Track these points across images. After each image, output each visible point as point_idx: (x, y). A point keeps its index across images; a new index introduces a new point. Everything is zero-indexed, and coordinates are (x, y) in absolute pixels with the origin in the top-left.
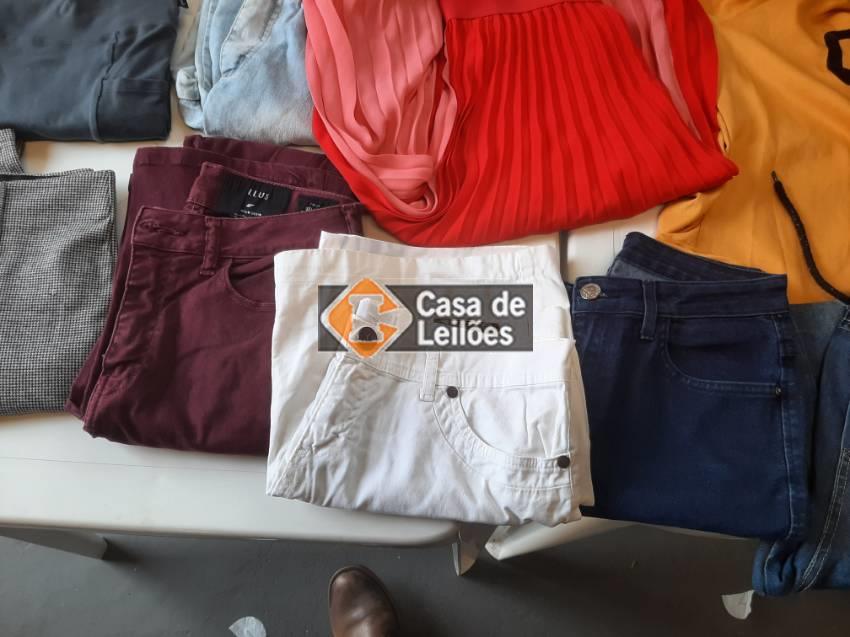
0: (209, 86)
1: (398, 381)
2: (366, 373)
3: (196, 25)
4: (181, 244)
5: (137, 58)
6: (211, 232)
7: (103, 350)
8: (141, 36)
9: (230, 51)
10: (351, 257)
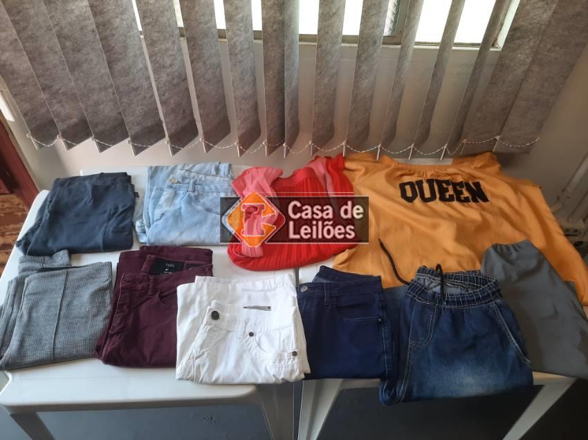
0: (149, 226)
1: (229, 332)
2: (215, 329)
3: (143, 203)
4: (140, 286)
5: (120, 218)
6: (152, 281)
7: (109, 328)
8: (120, 210)
9: (158, 212)
10: (208, 285)
